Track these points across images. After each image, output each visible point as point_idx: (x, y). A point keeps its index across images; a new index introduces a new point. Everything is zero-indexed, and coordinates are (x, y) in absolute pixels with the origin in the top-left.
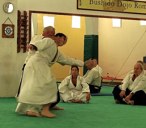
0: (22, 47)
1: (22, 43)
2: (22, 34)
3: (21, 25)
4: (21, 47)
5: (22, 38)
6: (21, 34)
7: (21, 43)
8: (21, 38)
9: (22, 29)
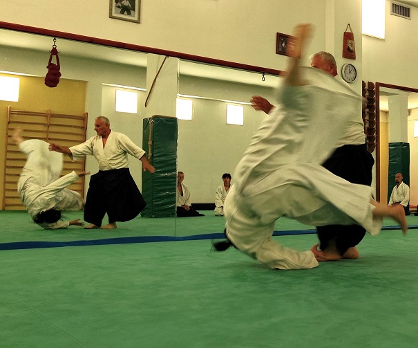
6: (366, 121)
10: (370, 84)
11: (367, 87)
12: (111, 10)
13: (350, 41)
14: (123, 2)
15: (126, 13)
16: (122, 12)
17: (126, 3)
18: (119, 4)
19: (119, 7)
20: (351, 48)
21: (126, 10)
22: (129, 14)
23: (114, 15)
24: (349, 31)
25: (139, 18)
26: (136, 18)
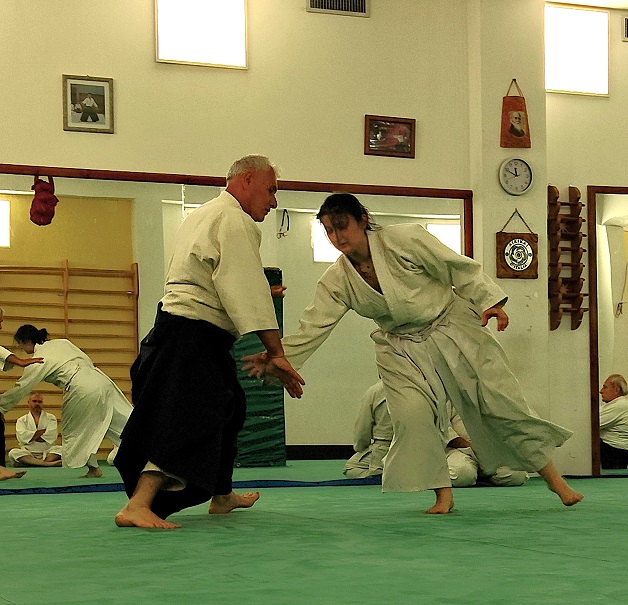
0: (565, 310)
1: (564, 297)
2: (563, 265)
3: (559, 234)
4: (561, 311)
5: (565, 281)
6: (560, 266)
7: (560, 296)
8: (560, 280)
9: (564, 249)
10: (572, 191)
12: (65, 117)
13: (515, 114)
14: (84, 102)
15: (90, 119)
16: (84, 119)
17: (89, 102)
18: (78, 106)
19: (78, 111)
20: (518, 127)
21: (90, 115)
22: (95, 120)
23: (71, 125)
24: (514, 93)
25: (112, 125)
26: (107, 127)
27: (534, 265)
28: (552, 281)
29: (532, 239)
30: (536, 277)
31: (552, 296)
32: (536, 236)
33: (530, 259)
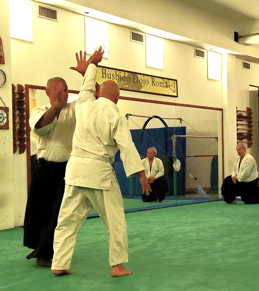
0: (18, 145)
2: (18, 123)
3: (16, 108)
6: (16, 123)
7: (17, 138)
8: (17, 130)
9: (17, 115)
10: (20, 86)
11: (16, 91)
27: (7, 123)
28: (14, 130)
29: (6, 110)
30: (8, 128)
31: (14, 138)
32: (8, 108)
33: (6, 119)
